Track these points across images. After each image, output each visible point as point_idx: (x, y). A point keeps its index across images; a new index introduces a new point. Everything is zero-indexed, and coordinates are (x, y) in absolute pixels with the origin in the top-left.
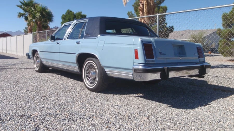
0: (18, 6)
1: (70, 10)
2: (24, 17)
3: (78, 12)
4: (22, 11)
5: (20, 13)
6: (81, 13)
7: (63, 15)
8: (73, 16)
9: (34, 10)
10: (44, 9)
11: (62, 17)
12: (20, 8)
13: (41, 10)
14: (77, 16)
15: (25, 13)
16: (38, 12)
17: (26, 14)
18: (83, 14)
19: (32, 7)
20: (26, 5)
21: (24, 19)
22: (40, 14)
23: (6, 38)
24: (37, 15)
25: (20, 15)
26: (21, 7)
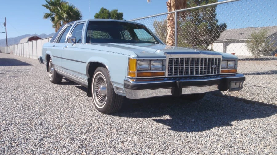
0: (44, 6)
1: (104, 8)
2: (50, 18)
3: (113, 10)
4: (49, 12)
5: (46, 14)
6: (117, 11)
7: (97, 14)
8: (107, 15)
9: (60, 10)
10: (71, 8)
11: (95, 16)
12: (45, 8)
13: (68, 9)
14: (111, 14)
15: (51, 13)
16: (64, 12)
17: (53, 15)
18: (119, 12)
19: (58, 6)
20: (52, 4)
21: (50, 20)
22: (67, 14)
23: (36, 41)
24: (64, 15)
25: (47, 16)
26: (47, 7)
